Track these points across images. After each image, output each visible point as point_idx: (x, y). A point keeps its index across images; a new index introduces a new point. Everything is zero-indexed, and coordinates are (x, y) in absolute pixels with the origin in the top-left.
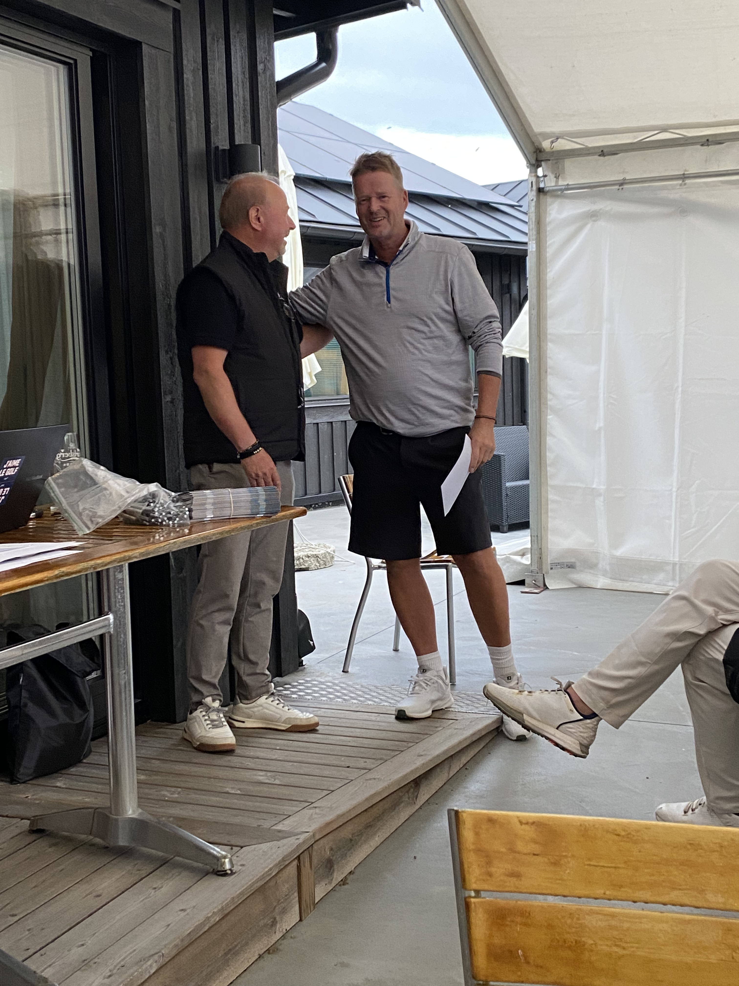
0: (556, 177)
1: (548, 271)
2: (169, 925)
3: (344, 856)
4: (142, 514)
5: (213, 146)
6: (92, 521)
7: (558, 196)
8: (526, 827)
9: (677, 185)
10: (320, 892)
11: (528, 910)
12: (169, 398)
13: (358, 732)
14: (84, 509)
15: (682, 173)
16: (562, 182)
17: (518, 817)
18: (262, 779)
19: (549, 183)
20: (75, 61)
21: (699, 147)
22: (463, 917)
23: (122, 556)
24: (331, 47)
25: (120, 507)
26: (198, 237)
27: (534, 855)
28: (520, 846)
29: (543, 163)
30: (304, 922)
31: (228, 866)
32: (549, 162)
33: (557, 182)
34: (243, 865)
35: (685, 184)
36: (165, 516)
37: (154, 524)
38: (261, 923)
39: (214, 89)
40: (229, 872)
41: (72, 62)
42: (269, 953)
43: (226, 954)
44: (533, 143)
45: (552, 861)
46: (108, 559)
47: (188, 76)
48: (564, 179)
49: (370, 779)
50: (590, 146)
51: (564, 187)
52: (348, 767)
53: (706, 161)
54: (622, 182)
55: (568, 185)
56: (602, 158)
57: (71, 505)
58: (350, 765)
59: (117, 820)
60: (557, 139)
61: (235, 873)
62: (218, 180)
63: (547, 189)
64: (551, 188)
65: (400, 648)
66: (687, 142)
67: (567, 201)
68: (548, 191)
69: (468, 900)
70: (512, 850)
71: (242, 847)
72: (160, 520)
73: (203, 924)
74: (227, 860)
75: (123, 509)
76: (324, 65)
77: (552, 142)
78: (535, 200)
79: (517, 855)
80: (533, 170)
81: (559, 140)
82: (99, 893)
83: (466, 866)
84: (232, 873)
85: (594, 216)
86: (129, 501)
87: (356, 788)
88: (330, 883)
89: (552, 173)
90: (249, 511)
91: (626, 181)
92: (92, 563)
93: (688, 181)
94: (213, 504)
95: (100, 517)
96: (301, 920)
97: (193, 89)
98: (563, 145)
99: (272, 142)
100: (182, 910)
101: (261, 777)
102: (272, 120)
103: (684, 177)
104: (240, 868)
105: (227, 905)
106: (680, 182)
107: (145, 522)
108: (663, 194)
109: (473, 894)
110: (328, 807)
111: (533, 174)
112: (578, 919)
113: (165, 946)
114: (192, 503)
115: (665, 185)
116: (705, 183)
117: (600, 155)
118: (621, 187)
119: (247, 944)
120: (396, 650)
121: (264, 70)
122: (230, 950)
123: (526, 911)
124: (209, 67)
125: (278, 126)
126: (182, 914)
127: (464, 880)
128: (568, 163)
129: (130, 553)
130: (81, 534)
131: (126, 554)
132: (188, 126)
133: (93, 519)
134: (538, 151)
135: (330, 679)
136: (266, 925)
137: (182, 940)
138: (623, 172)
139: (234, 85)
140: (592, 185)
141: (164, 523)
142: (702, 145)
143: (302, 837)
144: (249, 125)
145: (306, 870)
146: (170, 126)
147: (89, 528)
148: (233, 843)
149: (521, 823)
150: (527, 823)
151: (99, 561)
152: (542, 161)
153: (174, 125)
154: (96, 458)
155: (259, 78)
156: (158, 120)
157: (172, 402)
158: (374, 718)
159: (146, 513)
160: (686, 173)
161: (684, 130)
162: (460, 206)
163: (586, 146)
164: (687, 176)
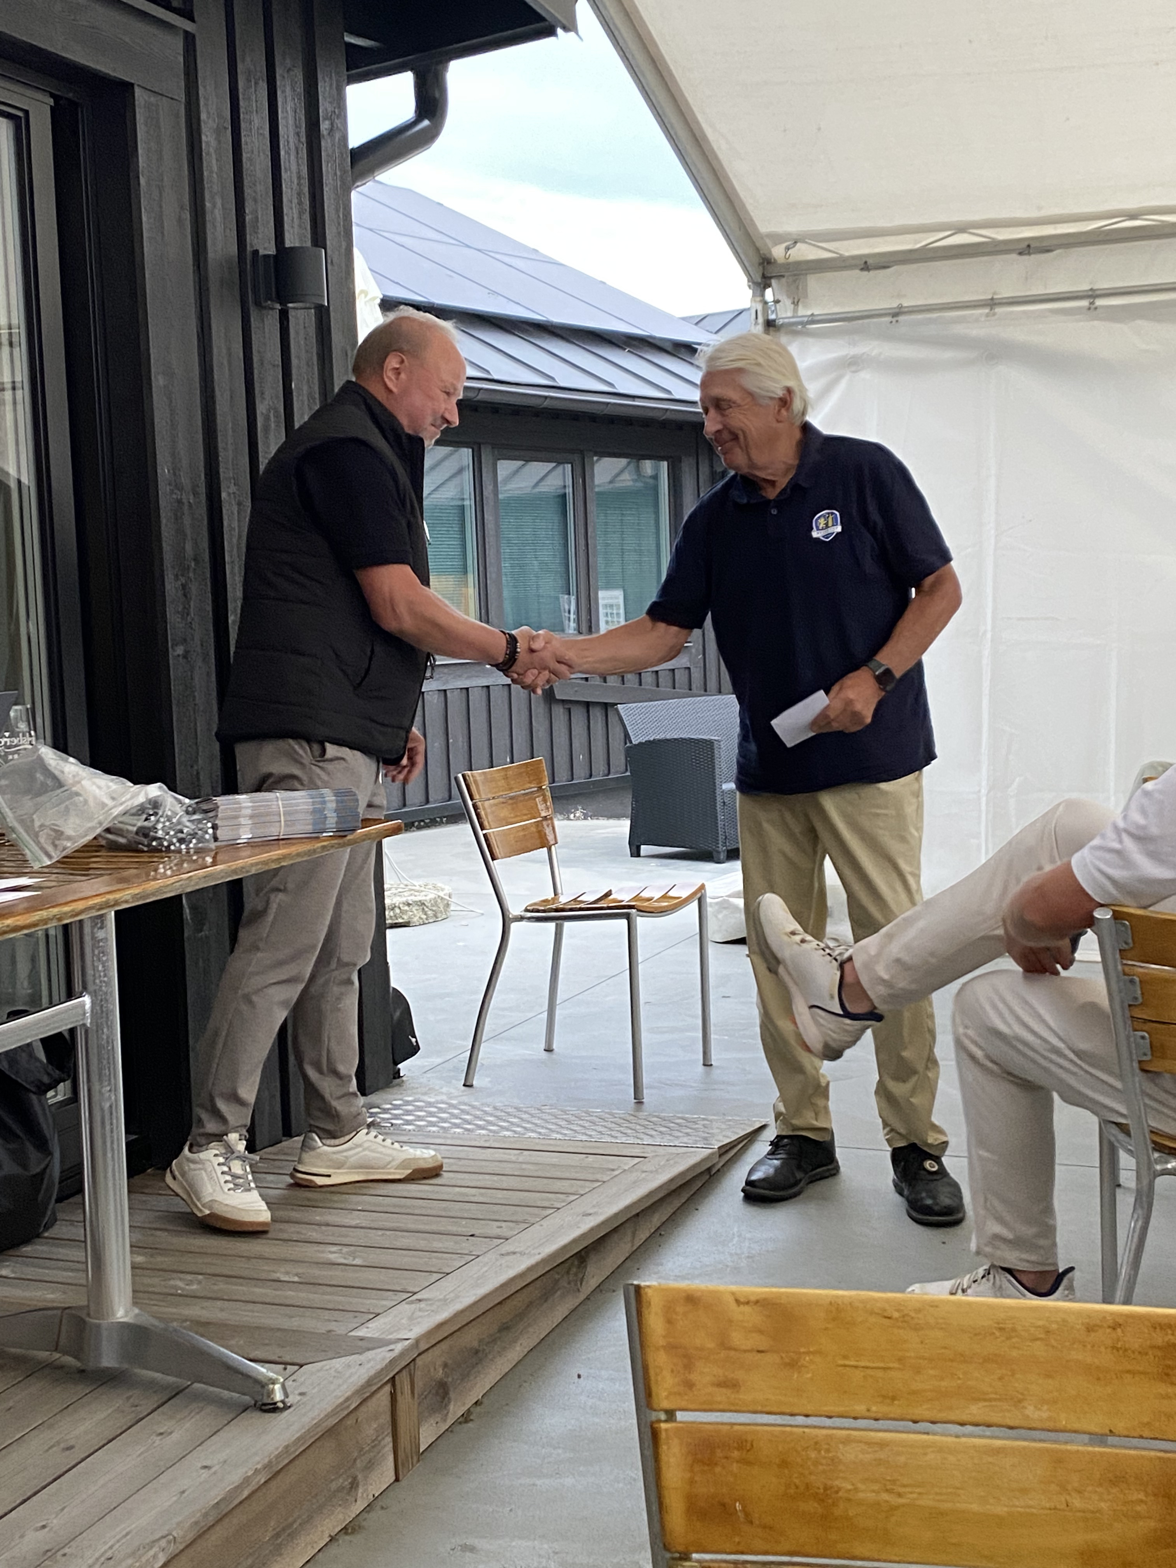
0: (793, 303)
2: (183, 1492)
3: (465, 1377)
4: (137, 833)
5: (249, 249)
6: (55, 846)
7: (796, 333)
8: (746, 1309)
9: (981, 315)
10: (427, 1435)
11: (749, 1438)
12: (180, 650)
13: (487, 1181)
14: (41, 826)
15: (990, 297)
16: (804, 312)
17: (733, 1293)
18: (333, 1257)
19: (784, 313)
20: (26, 112)
21: (1014, 256)
22: (649, 1453)
23: (104, 899)
24: (437, 95)
25: (100, 823)
26: (227, 395)
27: (759, 1351)
28: (737, 1338)
29: (773, 282)
30: (404, 1482)
31: (278, 1396)
32: (784, 280)
33: (795, 310)
34: (301, 1394)
35: (994, 314)
36: (174, 836)
37: (156, 850)
38: (334, 1486)
39: (250, 159)
40: (280, 1405)
41: (20, 114)
42: (346, 1533)
43: (277, 1535)
44: (758, 250)
45: (787, 1360)
46: (80, 905)
47: (208, 138)
48: (806, 306)
49: (508, 1254)
50: (847, 254)
51: (806, 319)
52: (472, 1235)
53: (1027, 278)
54: (897, 310)
55: (812, 315)
56: (866, 273)
57: (22, 822)
58: (476, 1232)
59: (98, 1326)
60: (796, 243)
61: (290, 1407)
62: (258, 304)
63: (781, 322)
64: (786, 320)
65: (555, 1046)
66: (998, 249)
67: (811, 340)
68: (782, 325)
69: (656, 1425)
70: (724, 1345)
71: (301, 1366)
72: (166, 844)
73: (239, 1488)
74: (277, 1387)
75: (106, 825)
76: (426, 123)
77: (788, 249)
79: (732, 1353)
80: (758, 292)
81: (798, 245)
82: (71, 1443)
83: (652, 1372)
84: (286, 1407)
85: (853, 363)
86: (116, 812)
87: (485, 1269)
88: (445, 1420)
89: (788, 297)
90: (310, 828)
91: (903, 310)
92: (55, 911)
93: (999, 310)
94: (251, 817)
95: (69, 838)
96: (397, 1480)
97: (217, 160)
98: (805, 252)
99: (344, 245)
100: (205, 1467)
101: (333, 1255)
102: (344, 209)
103: (992, 303)
104: (299, 1398)
105: (278, 1457)
106: (987, 311)
107: (140, 846)
108: (960, 329)
109: (663, 1416)
110: (440, 1300)
111: (758, 299)
112: (828, 1451)
113: (178, 1524)
114: (217, 816)
115: (964, 316)
116: (1024, 312)
117: (862, 269)
118: (894, 320)
119: (310, 1518)
120: (549, 1050)
121: (331, 130)
122: (284, 1529)
123: (746, 1441)
124: (243, 125)
125: (353, 220)
126: (205, 1474)
127: (649, 1394)
128: (813, 283)
129: (117, 896)
130: (36, 866)
131: (111, 897)
132: (208, 217)
133: (57, 842)
134: (766, 261)
135: (444, 1098)
136: (340, 1489)
137: (206, 1515)
138: (900, 296)
139: (282, 153)
140: (852, 315)
141: (172, 847)
142: (1020, 254)
143: (399, 1347)
144: (307, 217)
145: (405, 1401)
146: (180, 217)
147: (50, 857)
148: (287, 1359)
149: (738, 1302)
150: (748, 1303)
151: (66, 909)
152: (771, 278)
153: (187, 216)
154: (61, 745)
155: (323, 144)
156: (161, 207)
157: (185, 656)
158: (514, 1158)
159: (144, 832)
160: (995, 297)
161: (991, 230)
162: (646, 348)
163: (841, 255)
164: (997, 301)
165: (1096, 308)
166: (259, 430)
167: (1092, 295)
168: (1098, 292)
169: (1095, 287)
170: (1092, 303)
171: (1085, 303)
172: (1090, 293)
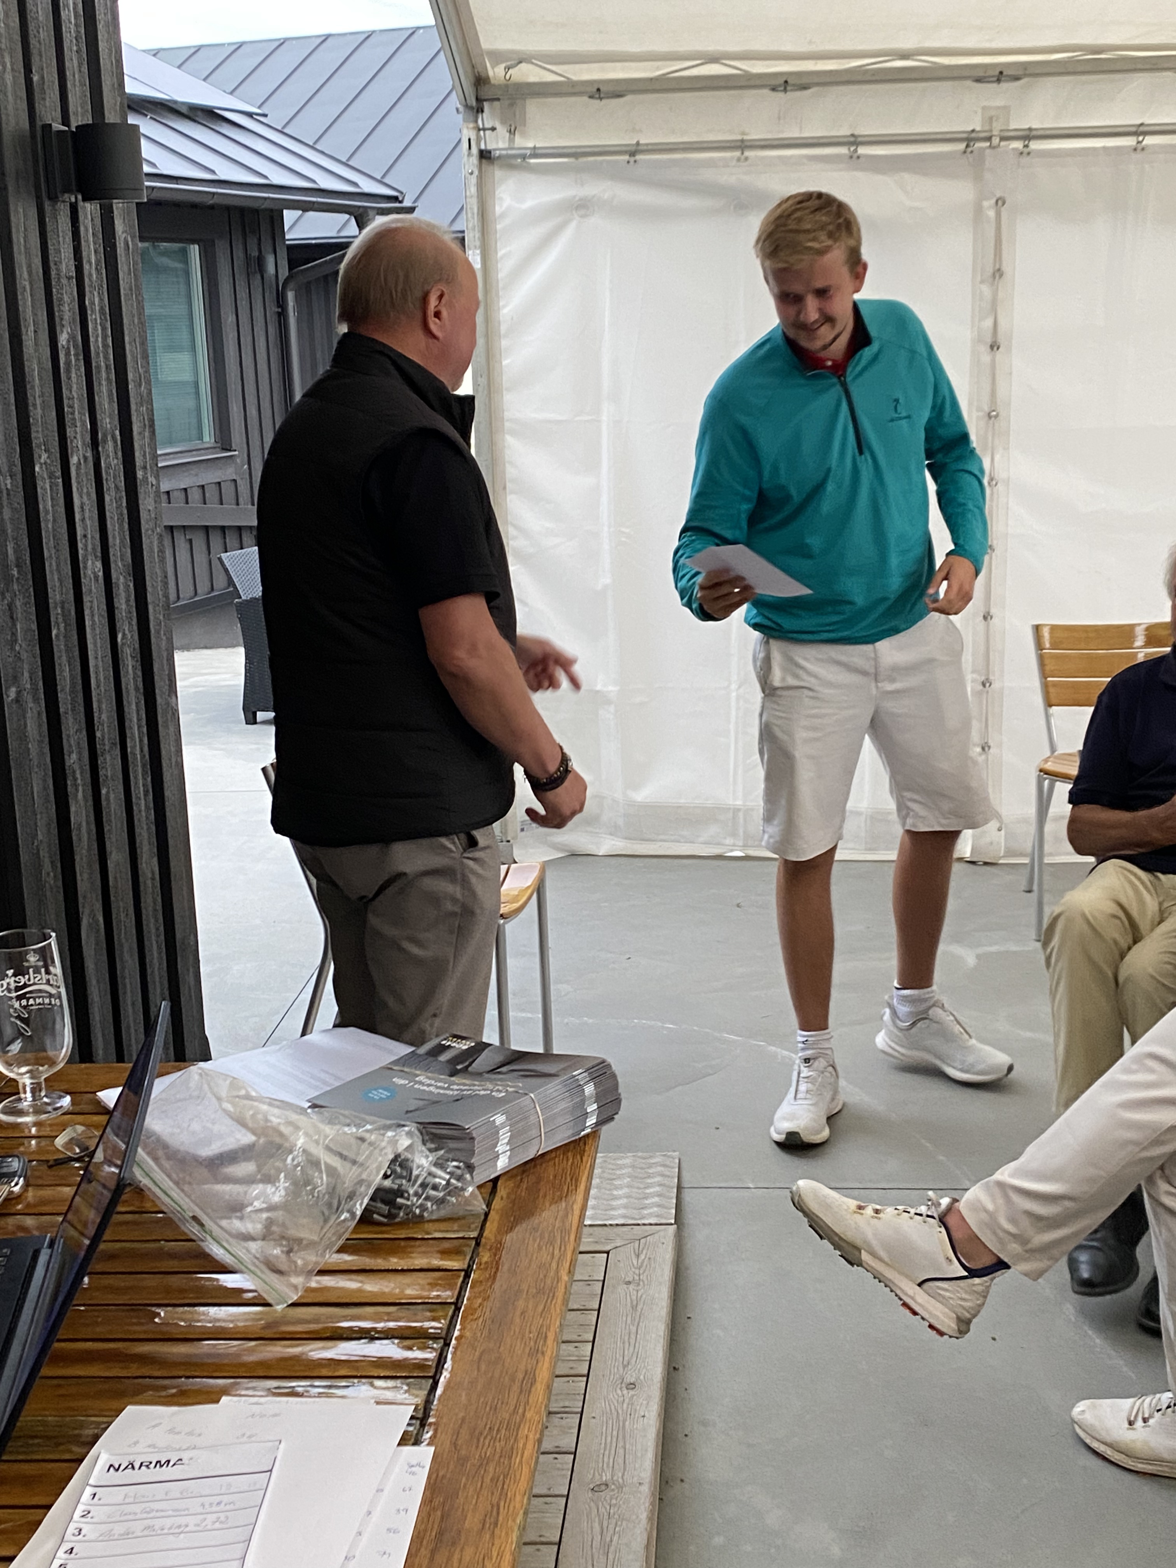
0: (510, 132)
1: (501, 304)
5: (39, 123)
7: (513, 167)
9: (732, 158)
15: (739, 137)
16: (519, 141)
19: (498, 142)
21: (766, 92)
29: (486, 105)
32: (496, 103)
33: (511, 140)
35: (746, 159)
44: (473, 67)
48: (524, 135)
50: (574, 78)
51: (528, 152)
53: (779, 118)
54: (633, 148)
55: (535, 148)
56: (596, 102)
60: (520, 62)
62: (51, 198)
63: (496, 153)
64: (504, 152)
66: (752, 83)
67: (531, 177)
68: (499, 157)
78: (476, 173)
80: (472, 118)
81: (522, 65)
85: (582, 206)
89: (503, 122)
90: (570, 1132)
91: (640, 148)
93: (747, 153)
98: (529, 74)
103: (742, 146)
106: (737, 154)
108: (708, 175)
111: (471, 125)
114: (472, 1153)
115: (712, 159)
116: (779, 157)
117: (591, 97)
118: (632, 159)
128: (533, 108)
134: (480, 81)
138: (634, 130)
140: (579, 150)
142: (774, 89)
152: (486, 100)
160: (746, 137)
161: (748, 62)
163: (568, 78)
164: (748, 144)
165: (858, 157)
166: (62, 371)
167: (854, 141)
168: (860, 139)
169: (856, 133)
170: (856, 151)
171: (843, 150)
172: (852, 139)
